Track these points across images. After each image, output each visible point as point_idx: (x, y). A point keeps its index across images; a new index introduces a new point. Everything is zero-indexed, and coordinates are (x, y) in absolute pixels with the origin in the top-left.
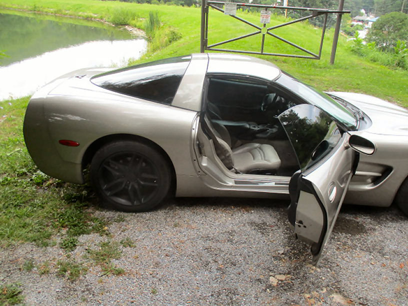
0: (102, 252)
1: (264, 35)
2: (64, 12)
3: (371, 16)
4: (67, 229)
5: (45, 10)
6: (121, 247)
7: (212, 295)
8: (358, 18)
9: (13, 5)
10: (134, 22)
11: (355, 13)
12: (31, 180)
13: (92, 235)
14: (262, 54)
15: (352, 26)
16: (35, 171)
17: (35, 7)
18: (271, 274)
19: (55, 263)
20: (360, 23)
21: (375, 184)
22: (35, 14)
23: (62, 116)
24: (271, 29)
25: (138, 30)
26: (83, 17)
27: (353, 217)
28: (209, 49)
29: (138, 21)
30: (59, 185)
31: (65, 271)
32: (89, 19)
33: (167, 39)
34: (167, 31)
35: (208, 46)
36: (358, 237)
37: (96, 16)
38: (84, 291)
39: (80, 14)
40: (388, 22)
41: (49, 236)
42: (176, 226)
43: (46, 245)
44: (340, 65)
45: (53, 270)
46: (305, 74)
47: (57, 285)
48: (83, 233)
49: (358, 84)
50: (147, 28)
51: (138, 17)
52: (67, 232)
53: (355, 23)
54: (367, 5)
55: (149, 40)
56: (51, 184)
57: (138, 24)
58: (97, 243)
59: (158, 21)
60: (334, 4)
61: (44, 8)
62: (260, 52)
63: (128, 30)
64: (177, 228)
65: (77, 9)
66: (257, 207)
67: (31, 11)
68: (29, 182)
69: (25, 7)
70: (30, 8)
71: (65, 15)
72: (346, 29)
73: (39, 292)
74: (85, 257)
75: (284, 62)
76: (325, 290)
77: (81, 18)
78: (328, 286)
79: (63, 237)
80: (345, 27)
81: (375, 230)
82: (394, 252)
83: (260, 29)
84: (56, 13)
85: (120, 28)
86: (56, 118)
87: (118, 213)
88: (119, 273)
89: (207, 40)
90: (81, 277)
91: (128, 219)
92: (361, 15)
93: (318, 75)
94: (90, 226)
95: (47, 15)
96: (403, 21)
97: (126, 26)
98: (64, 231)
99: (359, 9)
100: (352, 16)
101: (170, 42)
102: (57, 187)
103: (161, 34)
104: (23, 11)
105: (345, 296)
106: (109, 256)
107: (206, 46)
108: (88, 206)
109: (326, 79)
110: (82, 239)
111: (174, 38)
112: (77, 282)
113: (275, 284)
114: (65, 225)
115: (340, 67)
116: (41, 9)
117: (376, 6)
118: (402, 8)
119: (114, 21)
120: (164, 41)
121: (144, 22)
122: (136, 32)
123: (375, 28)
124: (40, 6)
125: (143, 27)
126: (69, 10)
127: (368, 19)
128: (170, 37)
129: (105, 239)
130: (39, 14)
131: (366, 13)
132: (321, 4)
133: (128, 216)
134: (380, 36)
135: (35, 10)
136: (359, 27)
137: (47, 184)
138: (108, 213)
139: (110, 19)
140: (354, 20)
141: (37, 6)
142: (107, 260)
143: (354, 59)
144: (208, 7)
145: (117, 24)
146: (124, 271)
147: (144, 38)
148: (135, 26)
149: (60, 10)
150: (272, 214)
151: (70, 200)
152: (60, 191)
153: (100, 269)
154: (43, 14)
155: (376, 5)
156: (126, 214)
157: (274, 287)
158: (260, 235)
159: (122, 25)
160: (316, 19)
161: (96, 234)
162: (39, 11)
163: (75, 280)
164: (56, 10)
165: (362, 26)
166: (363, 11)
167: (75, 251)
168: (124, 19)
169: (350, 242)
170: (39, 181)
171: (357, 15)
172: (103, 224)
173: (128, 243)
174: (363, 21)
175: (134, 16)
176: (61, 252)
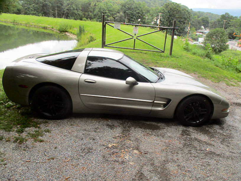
0: (35, 134)
1: (135, 40)
2: (31, 24)
3: (207, 30)
4: (20, 125)
5: (20, 22)
6: (44, 132)
7: (81, 150)
8: (200, 31)
9: (1, 19)
10: (71, 31)
11: (198, 28)
12: (5, 106)
13: (31, 128)
14: (134, 49)
15: (196, 35)
16: (7, 102)
17: (14, 21)
18: (109, 143)
19: (13, 138)
20: (201, 34)
21: (164, 108)
22: (14, 24)
23: (24, 75)
24: (138, 37)
25: (73, 35)
26: (42, 27)
27: (157, 124)
28: (106, 46)
29: (73, 30)
30: (19, 108)
31: (18, 140)
32: (46, 28)
33: (87, 40)
34: (88, 36)
35: (106, 44)
36: (155, 131)
37: (49, 26)
38: (25, 147)
39: (40, 25)
40: (215, 33)
41: (11, 128)
42: (71, 125)
43: (10, 131)
44: (174, 56)
45: (12, 140)
46: (154, 60)
47: (13, 145)
48: (27, 127)
49: (181, 65)
50: (78, 34)
51: (73, 28)
52: (20, 127)
53: (198, 34)
54: (205, 24)
55: (78, 41)
56: (15, 108)
57: (73, 32)
58: (33, 130)
59: (84, 30)
60: (186, 23)
61: (20, 21)
62: (133, 48)
63: (67, 35)
64: (72, 126)
65: (39, 22)
66: (112, 119)
67: (12, 22)
68: (4, 107)
69: (8, 20)
70: (11, 21)
71: (32, 25)
72: (193, 37)
73: (5, 148)
74: (27, 136)
75: (145, 54)
76: (131, 149)
77: (41, 27)
78: (133, 148)
79: (18, 129)
80: (192, 35)
81: (164, 129)
82: (169, 136)
83: (133, 37)
84: (26, 24)
85: (63, 33)
86: (21, 76)
87: (45, 120)
88: (41, 141)
89: (105, 42)
90: (24, 142)
91: (49, 122)
92: (202, 29)
93: (161, 60)
94: (31, 124)
95: (21, 25)
96: (223, 33)
97: (66, 33)
98: (19, 126)
99: (201, 26)
100: (196, 30)
101: (89, 42)
102: (17, 109)
103: (85, 38)
104: (7, 22)
105: (140, 151)
106: (38, 135)
107: (105, 44)
108: (31, 117)
109: (165, 63)
110: (27, 129)
111: (91, 40)
112: (22, 144)
113: (110, 147)
114: (19, 124)
115: (174, 57)
116: (18, 22)
117: (210, 25)
118: (224, 26)
119: (60, 30)
120: (86, 41)
121: (76, 30)
122: (71, 36)
123: (208, 36)
124: (18, 20)
125: (76, 33)
126: (34, 23)
127: (205, 31)
128: (89, 39)
129: (38, 129)
130: (16, 24)
131: (205, 28)
132: (179, 23)
133: (49, 121)
134: (210, 41)
135: (14, 22)
136: (200, 36)
137: (12, 108)
138: (40, 120)
139: (58, 29)
140: (198, 32)
141: (15, 20)
142: (37, 137)
143: (184, 53)
144: (105, 24)
145: (61, 31)
146: (43, 141)
147: (75, 39)
148: (72, 33)
149: (29, 23)
150: (119, 122)
151: (23, 114)
152: (18, 111)
153: (33, 140)
154: (19, 25)
155: (210, 23)
156: (49, 120)
157: (109, 147)
158: (110, 129)
159: (64, 32)
160: (176, 31)
161: (33, 127)
162: (16, 23)
163: (21, 143)
164: (27, 22)
165: (202, 35)
166: (203, 27)
167: (23, 134)
168: (65, 28)
169: (150, 133)
170: (9, 106)
171: (199, 29)
172: (37, 123)
173: (48, 131)
174: (202, 33)
175: (71, 27)
176: (16, 134)
